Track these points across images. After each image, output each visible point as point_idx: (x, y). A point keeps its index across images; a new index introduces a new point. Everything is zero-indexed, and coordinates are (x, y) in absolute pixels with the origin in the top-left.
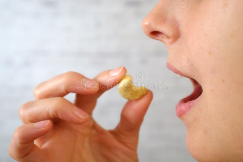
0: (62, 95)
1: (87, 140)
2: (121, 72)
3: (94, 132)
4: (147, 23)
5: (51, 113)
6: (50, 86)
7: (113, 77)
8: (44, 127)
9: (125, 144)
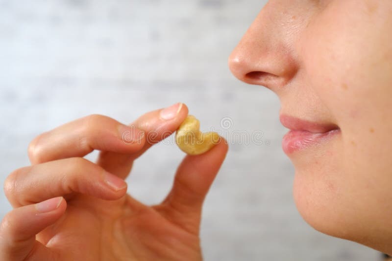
0: (82, 154)
1: (118, 225)
2: (180, 112)
3: (127, 211)
4: (237, 60)
5: (66, 184)
6: (58, 140)
7: (166, 120)
8: (55, 209)
9: (181, 226)
